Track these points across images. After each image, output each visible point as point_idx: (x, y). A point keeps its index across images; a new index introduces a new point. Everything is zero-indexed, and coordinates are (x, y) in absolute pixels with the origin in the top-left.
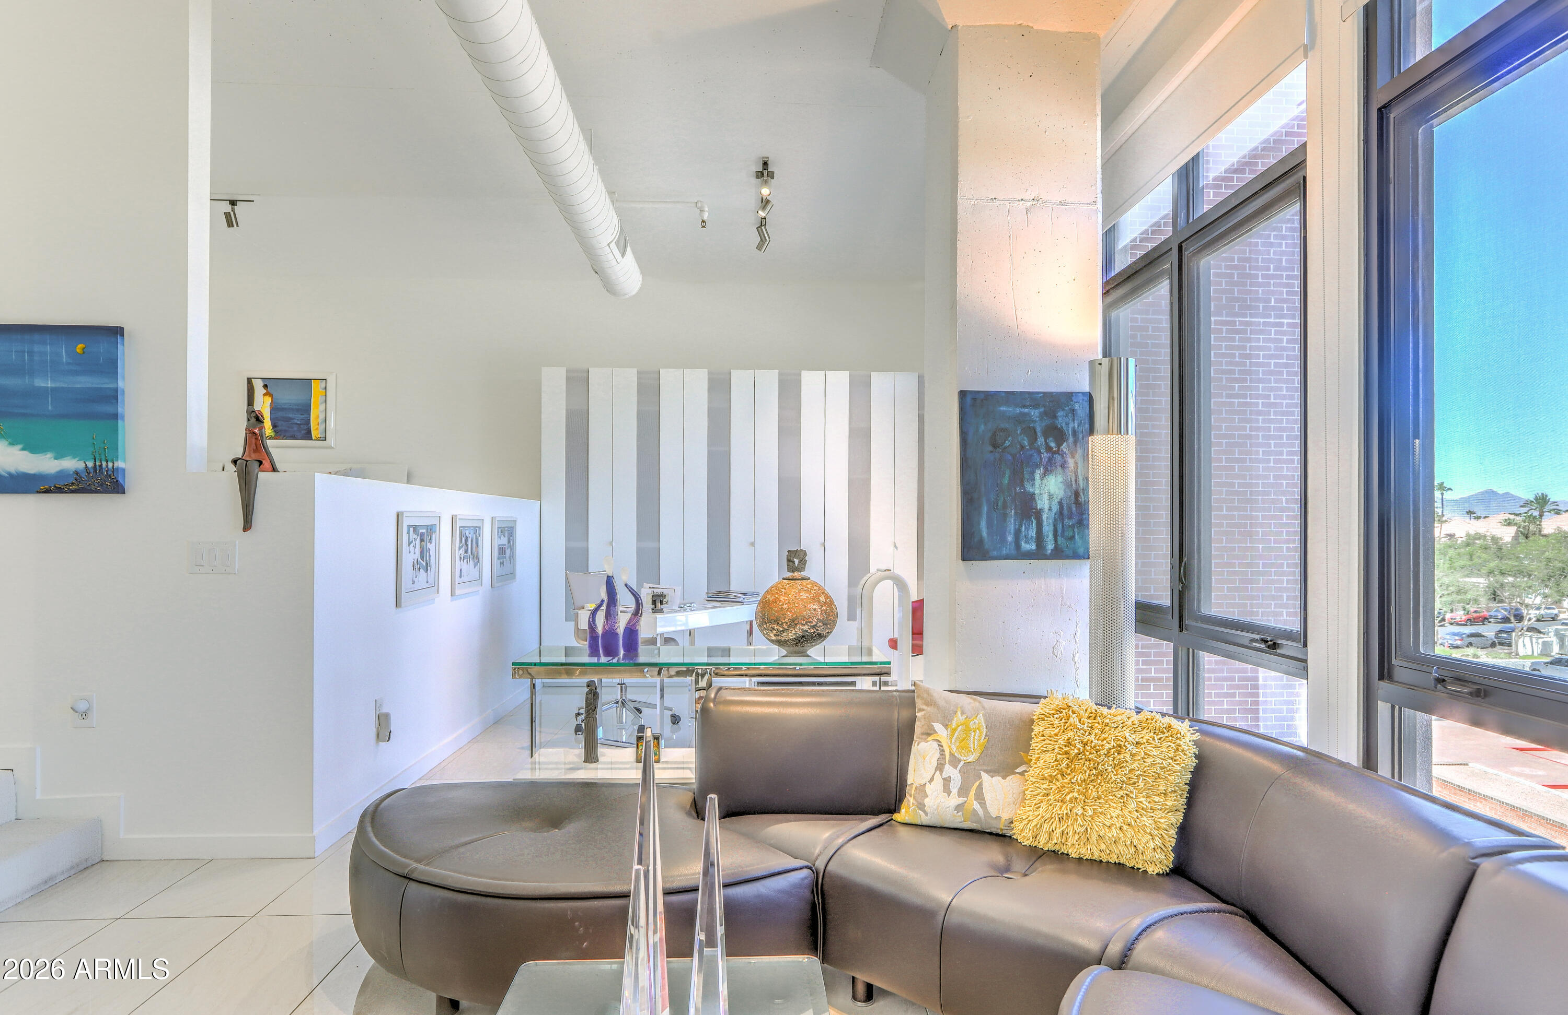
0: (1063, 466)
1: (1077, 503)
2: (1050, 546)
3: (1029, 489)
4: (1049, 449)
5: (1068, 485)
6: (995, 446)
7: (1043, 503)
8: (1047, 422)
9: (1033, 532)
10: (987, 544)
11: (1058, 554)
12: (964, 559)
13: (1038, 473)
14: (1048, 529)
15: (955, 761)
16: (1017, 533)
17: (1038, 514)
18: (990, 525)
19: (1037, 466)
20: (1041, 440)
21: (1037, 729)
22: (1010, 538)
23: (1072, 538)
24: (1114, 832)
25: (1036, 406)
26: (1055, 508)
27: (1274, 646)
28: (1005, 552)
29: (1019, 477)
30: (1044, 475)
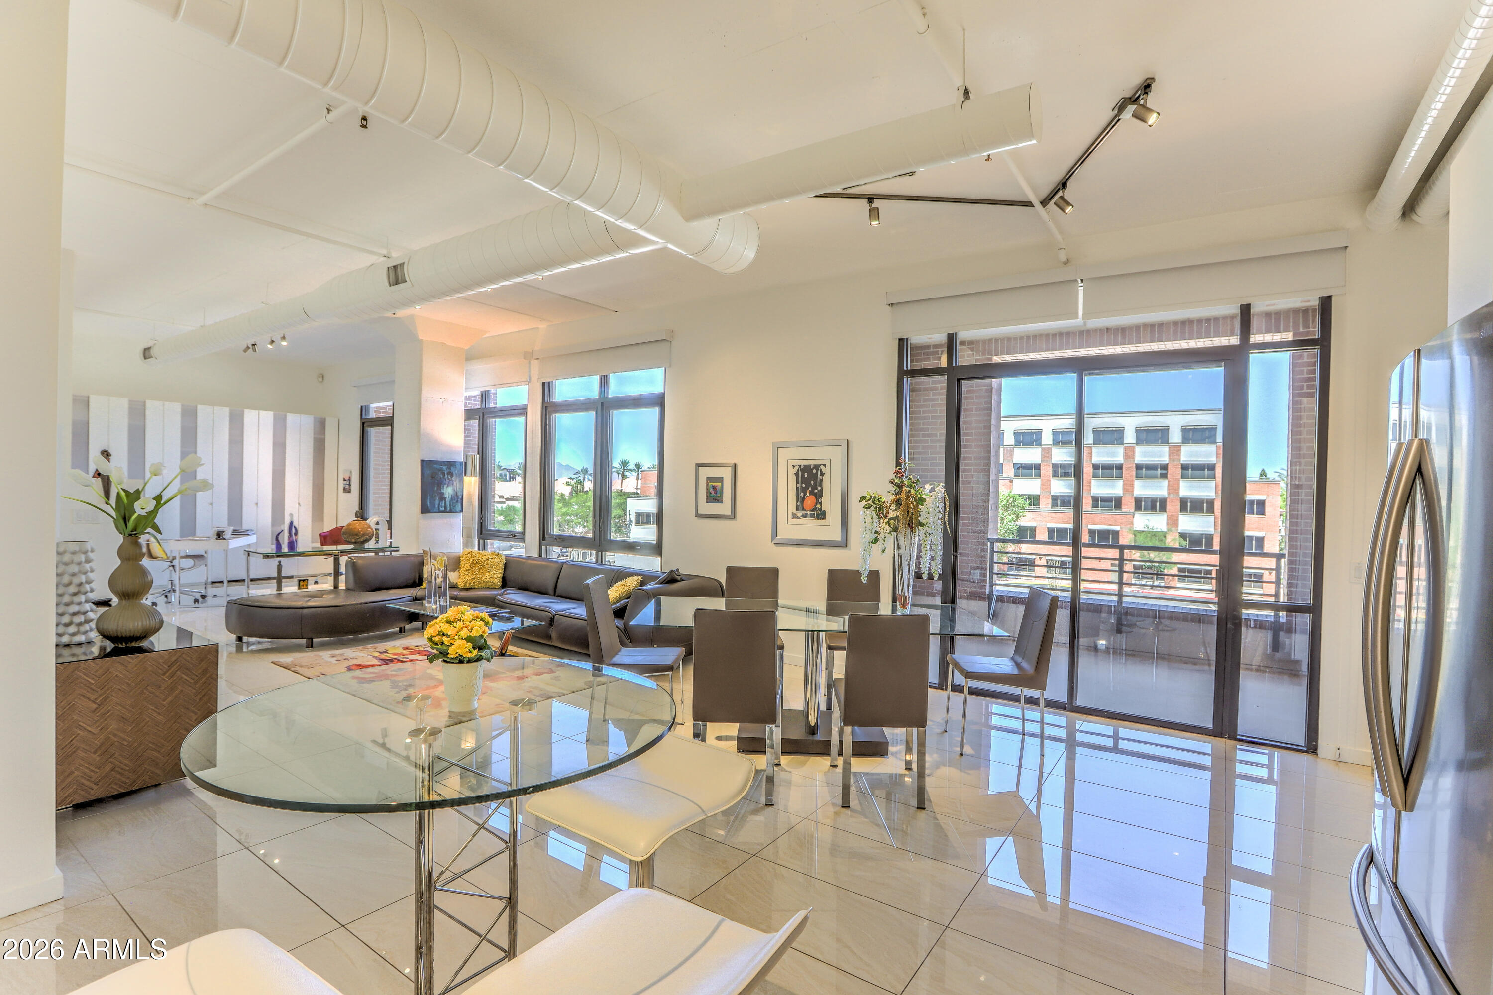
0: (453, 484)
1: (457, 495)
2: (449, 509)
3: (442, 491)
4: (449, 479)
5: (454, 490)
6: (433, 477)
7: (446, 496)
8: (448, 470)
9: (443, 505)
10: (430, 508)
11: (451, 511)
12: (422, 513)
13: (445, 486)
14: (448, 503)
15: (439, 570)
16: (439, 505)
17: (445, 499)
18: (430, 503)
19: (445, 484)
20: (446, 476)
21: (462, 559)
22: (437, 506)
23: (455, 506)
24: (488, 579)
25: (445, 465)
26: (450, 497)
27: (515, 536)
28: (435, 511)
29: (439, 487)
30: (447, 487)
